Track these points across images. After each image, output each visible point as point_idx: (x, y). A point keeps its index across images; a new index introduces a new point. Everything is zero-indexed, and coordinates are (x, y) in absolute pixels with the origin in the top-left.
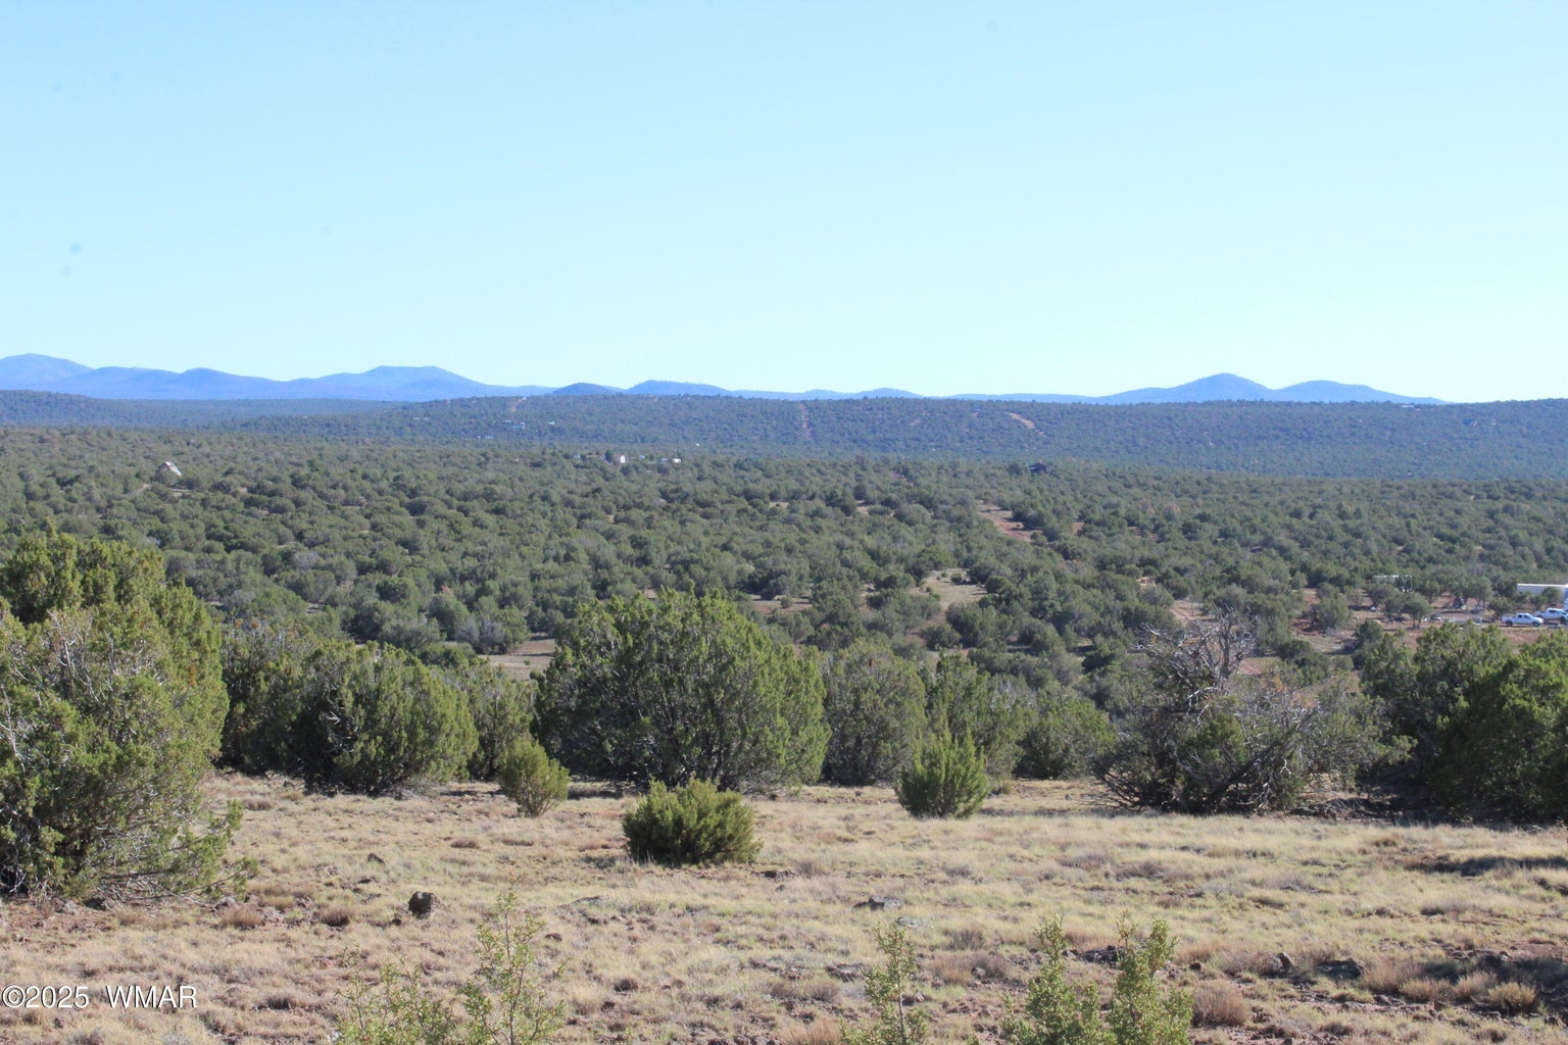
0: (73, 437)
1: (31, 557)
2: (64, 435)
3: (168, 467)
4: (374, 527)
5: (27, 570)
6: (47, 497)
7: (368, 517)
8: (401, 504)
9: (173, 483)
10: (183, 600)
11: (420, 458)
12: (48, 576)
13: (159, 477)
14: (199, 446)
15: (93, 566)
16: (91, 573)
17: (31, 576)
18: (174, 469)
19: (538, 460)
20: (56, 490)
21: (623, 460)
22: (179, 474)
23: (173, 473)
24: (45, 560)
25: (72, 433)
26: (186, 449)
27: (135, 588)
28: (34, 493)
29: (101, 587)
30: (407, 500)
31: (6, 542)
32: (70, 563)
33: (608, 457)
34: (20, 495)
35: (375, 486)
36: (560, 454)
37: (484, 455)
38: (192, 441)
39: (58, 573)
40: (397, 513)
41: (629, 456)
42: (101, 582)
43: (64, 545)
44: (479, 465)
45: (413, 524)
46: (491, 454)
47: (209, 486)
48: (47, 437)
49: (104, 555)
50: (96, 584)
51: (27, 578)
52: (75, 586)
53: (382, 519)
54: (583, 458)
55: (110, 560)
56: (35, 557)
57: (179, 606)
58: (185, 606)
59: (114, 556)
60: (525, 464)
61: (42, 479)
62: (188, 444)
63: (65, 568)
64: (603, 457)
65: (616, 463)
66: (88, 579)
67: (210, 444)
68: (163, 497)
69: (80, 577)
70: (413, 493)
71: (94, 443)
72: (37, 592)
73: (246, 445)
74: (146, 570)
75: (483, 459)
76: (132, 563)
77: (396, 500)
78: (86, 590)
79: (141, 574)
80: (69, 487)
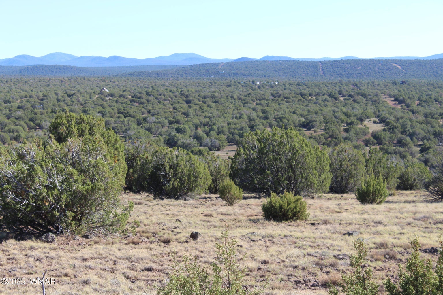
0: (72, 80)
1: (60, 121)
2: (69, 80)
3: (104, 90)
4: (174, 108)
5: (59, 125)
6: (64, 101)
7: (172, 105)
8: (183, 100)
9: (106, 95)
10: (111, 134)
11: (189, 84)
12: (66, 127)
13: (101, 93)
14: (114, 82)
15: (81, 123)
16: (80, 126)
17: (60, 127)
18: (106, 90)
19: (229, 84)
20: (67, 98)
21: (258, 83)
22: (108, 92)
23: (106, 92)
24: (65, 122)
26: (110, 83)
27: (95, 130)
28: (60, 99)
29: (84, 130)
30: (185, 99)
31: (51, 116)
32: (73, 123)
33: (253, 82)
34: (55, 100)
35: (174, 94)
36: (237, 82)
37: (211, 83)
39: (69, 126)
40: (182, 103)
41: (260, 82)
42: (84, 129)
43: (71, 116)
44: (209, 86)
45: (187, 107)
46: (213, 82)
47: (118, 95)
48: (64, 80)
49: (84, 120)
50: (82, 129)
51: (59, 128)
52: (75, 130)
53: (176, 105)
54: (245, 83)
55: (86, 121)
56: (62, 121)
57: (110, 136)
58: (112, 136)
59: (88, 120)
60: (225, 86)
61: (62, 95)
62: (111, 81)
63: (71, 124)
64: (251, 83)
65: (256, 85)
66: (79, 128)
67: (118, 81)
68: (103, 100)
69: (76, 127)
70: (187, 96)
72: (63, 133)
73: (130, 81)
74: (99, 124)
75: (210, 84)
76: (94, 122)
77: (181, 99)
78: (79, 132)
79: (97, 126)
80: (71, 97)
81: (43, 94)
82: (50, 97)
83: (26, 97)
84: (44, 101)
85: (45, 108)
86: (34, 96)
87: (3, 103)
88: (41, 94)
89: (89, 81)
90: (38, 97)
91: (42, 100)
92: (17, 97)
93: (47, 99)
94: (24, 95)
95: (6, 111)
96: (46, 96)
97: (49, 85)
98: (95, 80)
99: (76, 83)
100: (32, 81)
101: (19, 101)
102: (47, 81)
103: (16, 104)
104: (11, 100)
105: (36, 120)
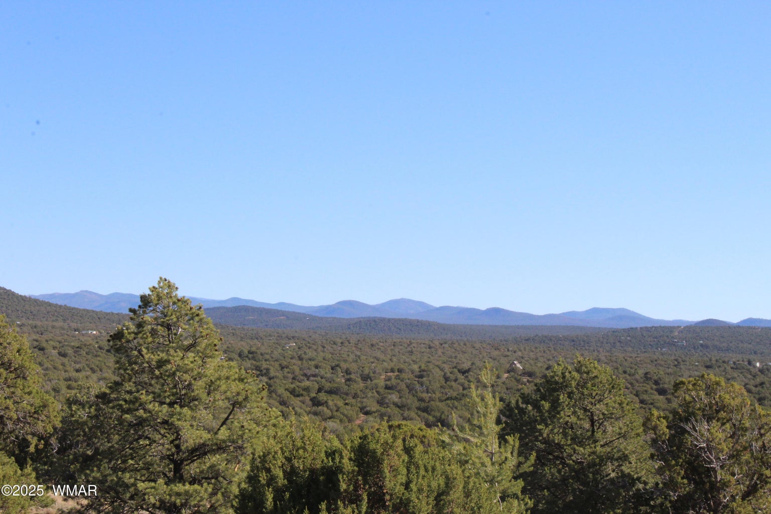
0: (446, 346)
2: (441, 344)
3: (515, 364)
4: (642, 402)
6: (456, 380)
7: (637, 395)
8: (652, 389)
9: (520, 374)
11: (640, 361)
13: (511, 370)
14: (515, 352)
18: (518, 365)
19: (708, 364)
20: (460, 376)
21: (758, 365)
22: (522, 368)
23: (519, 368)
25: (445, 343)
26: (509, 353)
28: (449, 378)
30: (654, 387)
31: (451, 405)
33: (750, 363)
34: (442, 378)
35: (633, 377)
36: (721, 361)
37: (676, 360)
38: (510, 349)
40: (652, 394)
41: (761, 363)
44: (675, 366)
45: (665, 401)
46: (680, 360)
47: (540, 375)
48: (432, 345)
53: (645, 397)
54: (734, 363)
60: (702, 366)
61: (451, 370)
62: (508, 350)
64: (746, 363)
65: (755, 367)
67: (520, 351)
68: (518, 381)
70: (656, 383)
71: (458, 349)
73: (540, 352)
75: (676, 363)
77: (648, 386)
80: (467, 374)
81: (420, 367)
82: (433, 374)
83: (392, 371)
84: (425, 379)
85: (430, 391)
86: (407, 371)
87: (359, 379)
88: (415, 367)
89: (474, 347)
90: (413, 372)
91: (421, 377)
92: (381, 371)
93: (428, 375)
94: (389, 367)
95: (373, 393)
96: (424, 371)
97: (412, 352)
98: (484, 348)
99: (454, 351)
100: (381, 344)
101: (383, 377)
102: (406, 345)
103: (381, 382)
104: (372, 375)
105: (432, 410)
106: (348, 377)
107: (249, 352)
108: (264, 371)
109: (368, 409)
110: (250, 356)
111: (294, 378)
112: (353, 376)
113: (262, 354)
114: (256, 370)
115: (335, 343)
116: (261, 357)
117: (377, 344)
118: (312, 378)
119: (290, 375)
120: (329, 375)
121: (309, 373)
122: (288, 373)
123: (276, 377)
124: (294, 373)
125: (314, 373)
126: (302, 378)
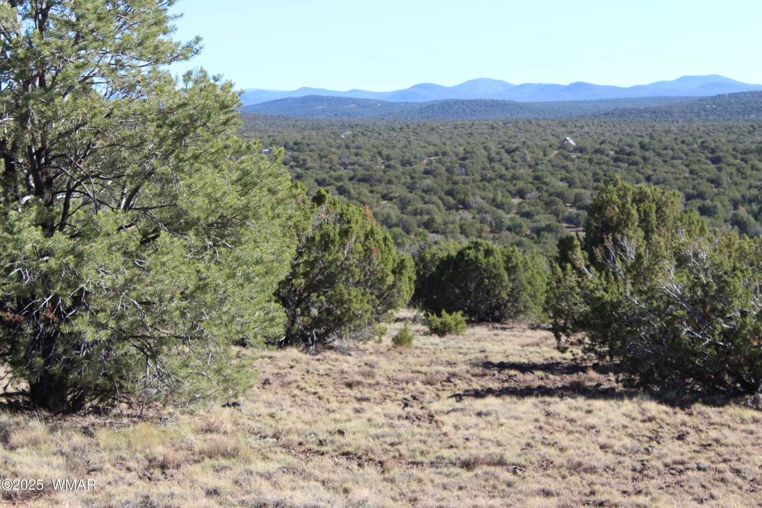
0: (510, 125)
1: (607, 197)
2: (505, 124)
3: (567, 141)
4: (691, 172)
5: (606, 204)
6: (500, 160)
7: (687, 166)
8: (707, 158)
9: (571, 150)
10: (694, 219)
11: (713, 129)
12: (618, 207)
13: (563, 146)
14: (582, 128)
15: (641, 201)
16: (642, 205)
17: (609, 207)
18: (571, 142)
20: (506, 156)
22: (574, 144)
23: (571, 144)
24: (615, 198)
25: (509, 123)
26: (575, 130)
27: (667, 213)
28: (493, 158)
29: (649, 213)
30: (710, 155)
31: (482, 187)
32: (629, 199)
34: (485, 159)
35: (690, 147)
37: (752, 126)
38: (578, 125)
39: (623, 205)
40: (704, 163)
42: (648, 210)
43: (626, 189)
44: (750, 132)
45: (715, 169)
46: (756, 126)
47: (592, 151)
48: (495, 125)
49: (648, 194)
50: (645, 211)
51: (606, 209)
52: (634, 212)
53: (696, 167)
55: (651, 197)
56: (610, 197)
57: (693, 223)
58: (696, 223)
59: (653, 195)
61: (497, 150)
62: (576, 126)
63: (627, 202)
66: (641, 209)
67: (588, 126)
68: (566, 158)
69: (635, 207)
70: (713, 151)
71: (522, 128)
72: (612, 217)
73: (609, 126)
74: (672, 202)
75: (752, 129)
76: (664, 199)
77: (703, 156)
78: (640, 215)
79: (670, 205)
80: (512, 154)
81: (465, 150)
82: (477, 155)
83: (436, 154)
84: (467, 161)
85: (469, 173)
86: (451, 153)
87: (399, 166)
88: (460, 150)
89: (539, 125)
90: (457, 154)
91: (464, 159)
92: (423, 155)
93: (472, 157)
94: (433, 151)
95: (406, 178)
96: (468, 152)
97: (471, 134)
98: (549, 125)
99: (517, 130)
100: (442, 128)
101: (425, 161)
102: (467, 127)
103: (420, 167)
104: (412, 159)
105: (457, 193)
106: (387, 163)
107: (296, 143)
108: (301, 162)
109: (392, 195)
110: (295, 147)
111: (331, 168)
112: (392, 162)
113: (308, 145)
114: (294, 161)
115: (393, 129)
116: (306, 148)
117: (438, 127)
118: (350, 167)
119: (327, 165)
120: (368, 163)
121: (347, 161)
122: (326, 162)
123: (313, 168)
124: (332, 163)
125: (352, 162)
126: (338, 166)
